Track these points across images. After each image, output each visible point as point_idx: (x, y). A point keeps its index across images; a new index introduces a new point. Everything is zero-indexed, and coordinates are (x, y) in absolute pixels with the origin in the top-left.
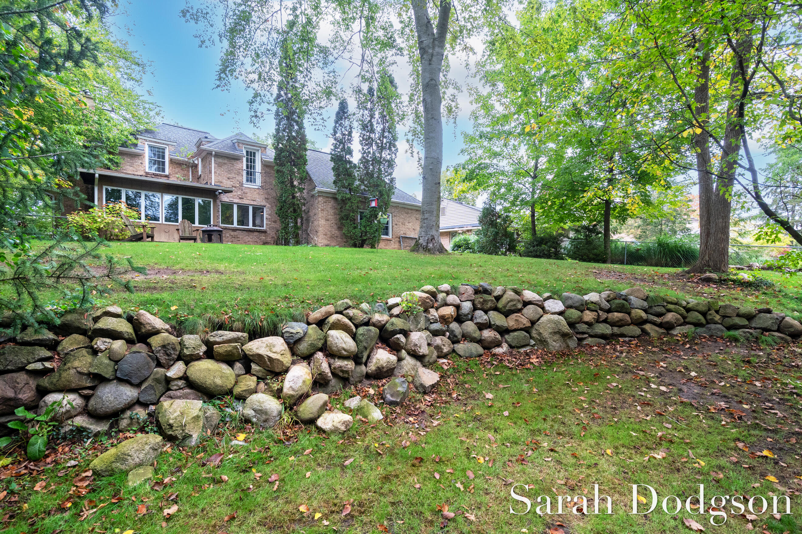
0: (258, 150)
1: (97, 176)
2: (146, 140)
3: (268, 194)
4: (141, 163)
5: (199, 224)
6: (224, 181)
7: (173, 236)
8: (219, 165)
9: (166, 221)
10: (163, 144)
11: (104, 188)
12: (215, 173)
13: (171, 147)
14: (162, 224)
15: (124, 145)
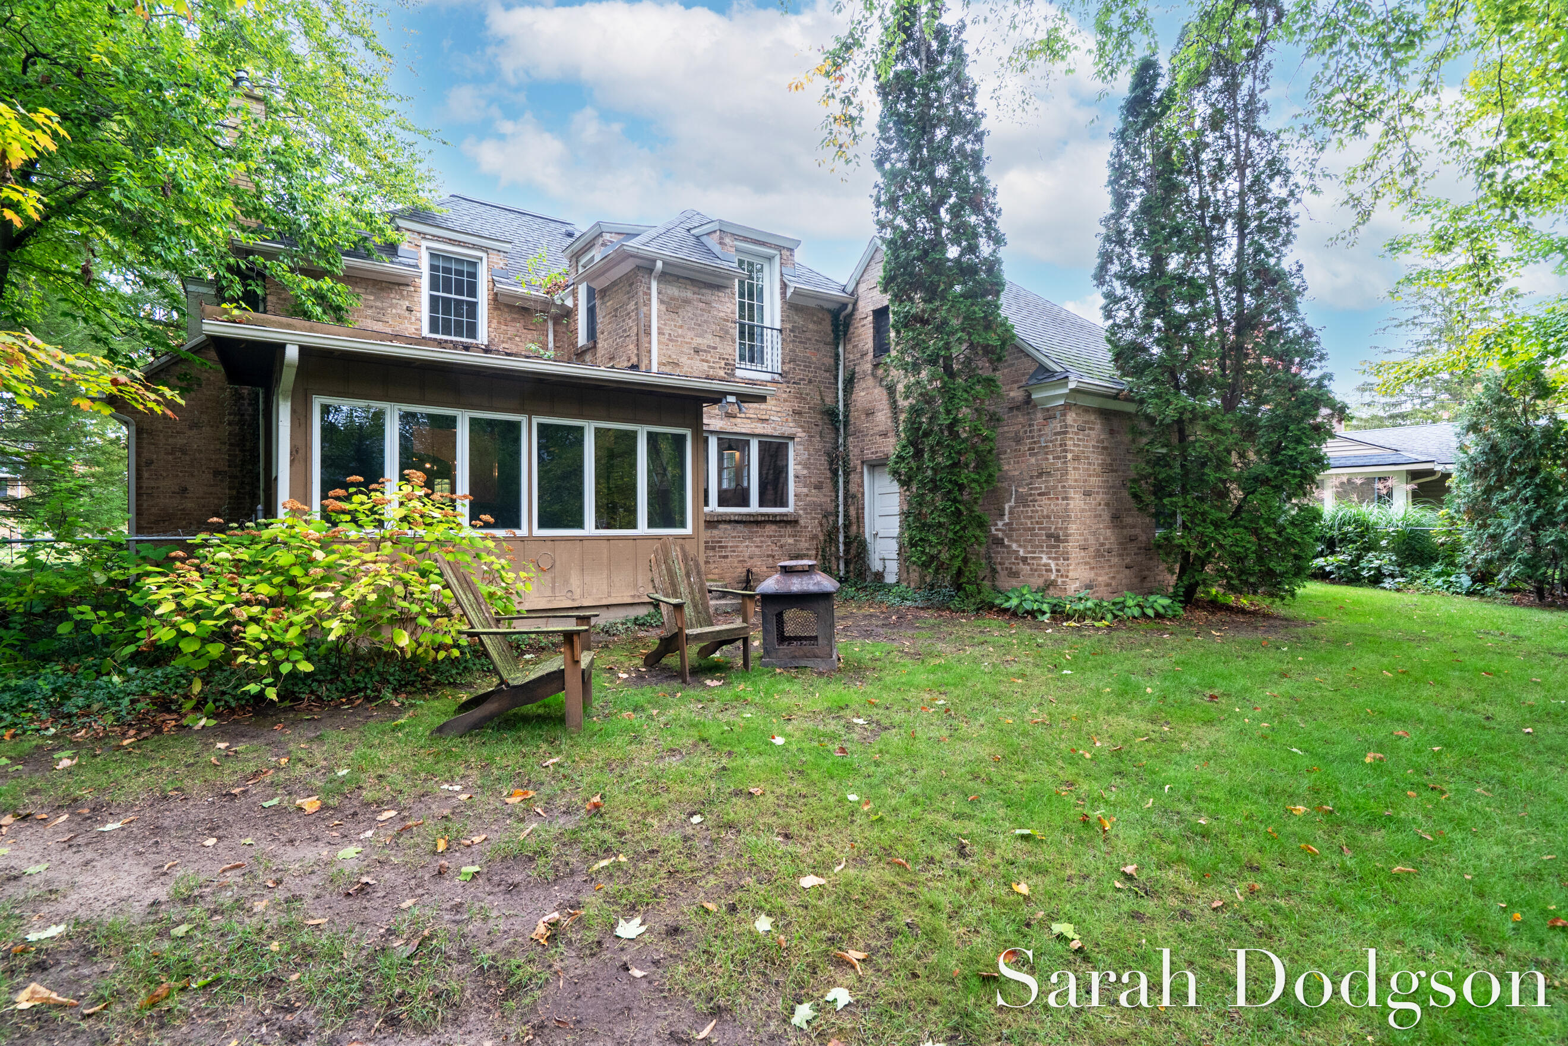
0: (770, 259)
1: (292, 353)
2: (423, 235)
3: (800, 397)
4: (409, 310)
5: (651, 524)
6: (684, 360)
7: (566, 581)
8: (672, 307)
9: (541, 525)
10: (474, 247)
11: (318, 403)
12: (660, 333)
13: (495, 257)
14: (530, 538)
15: (359, 250)
